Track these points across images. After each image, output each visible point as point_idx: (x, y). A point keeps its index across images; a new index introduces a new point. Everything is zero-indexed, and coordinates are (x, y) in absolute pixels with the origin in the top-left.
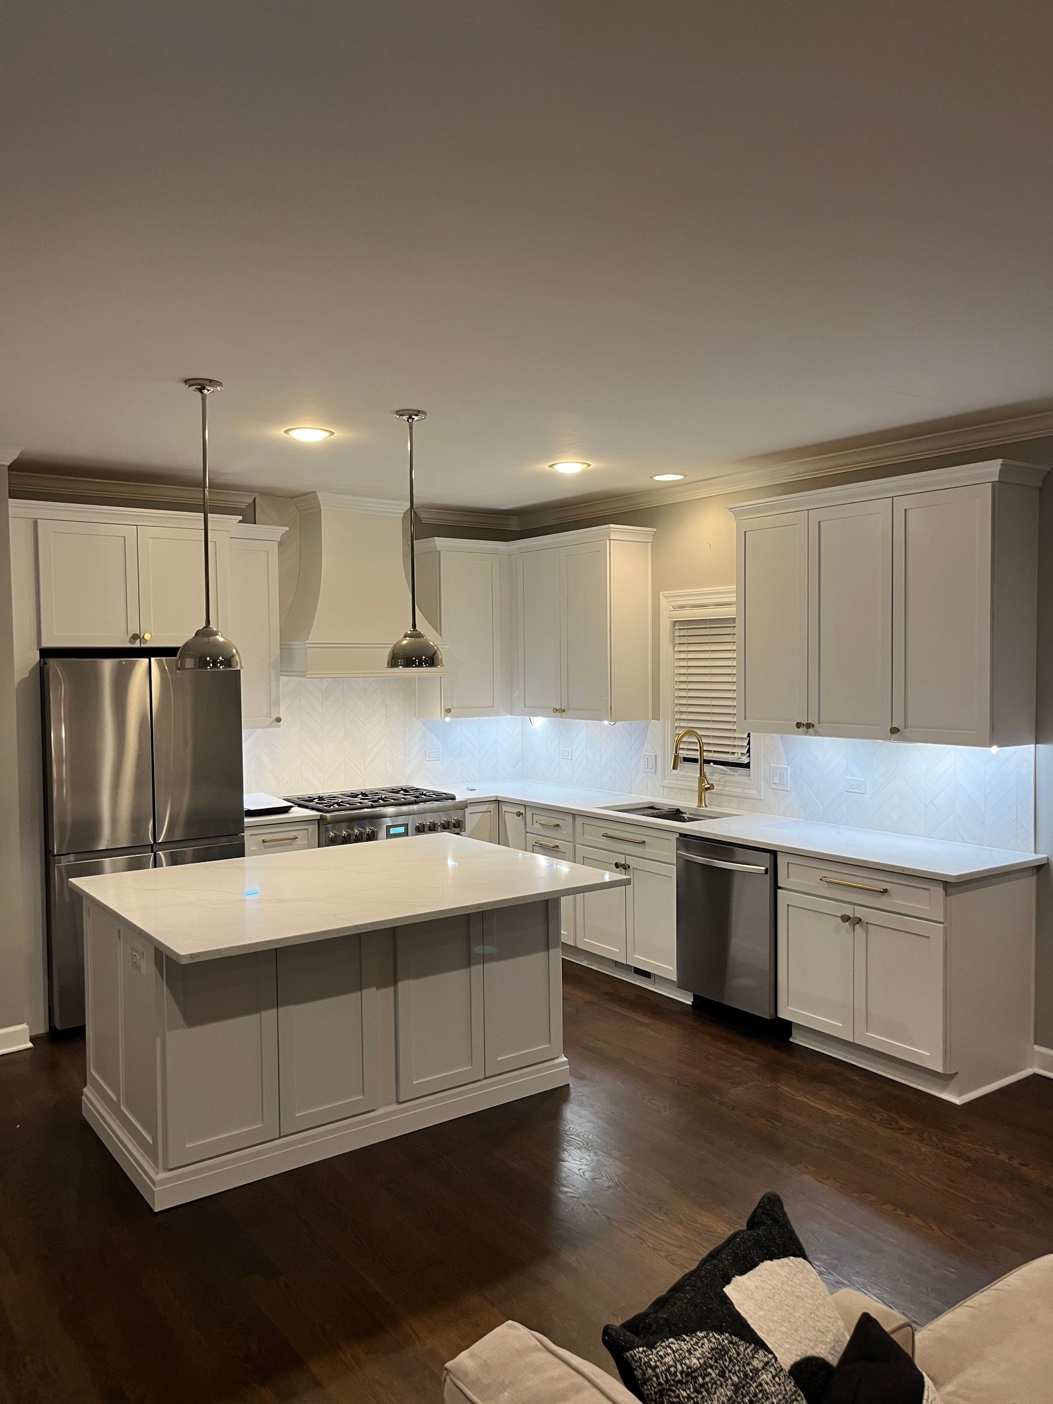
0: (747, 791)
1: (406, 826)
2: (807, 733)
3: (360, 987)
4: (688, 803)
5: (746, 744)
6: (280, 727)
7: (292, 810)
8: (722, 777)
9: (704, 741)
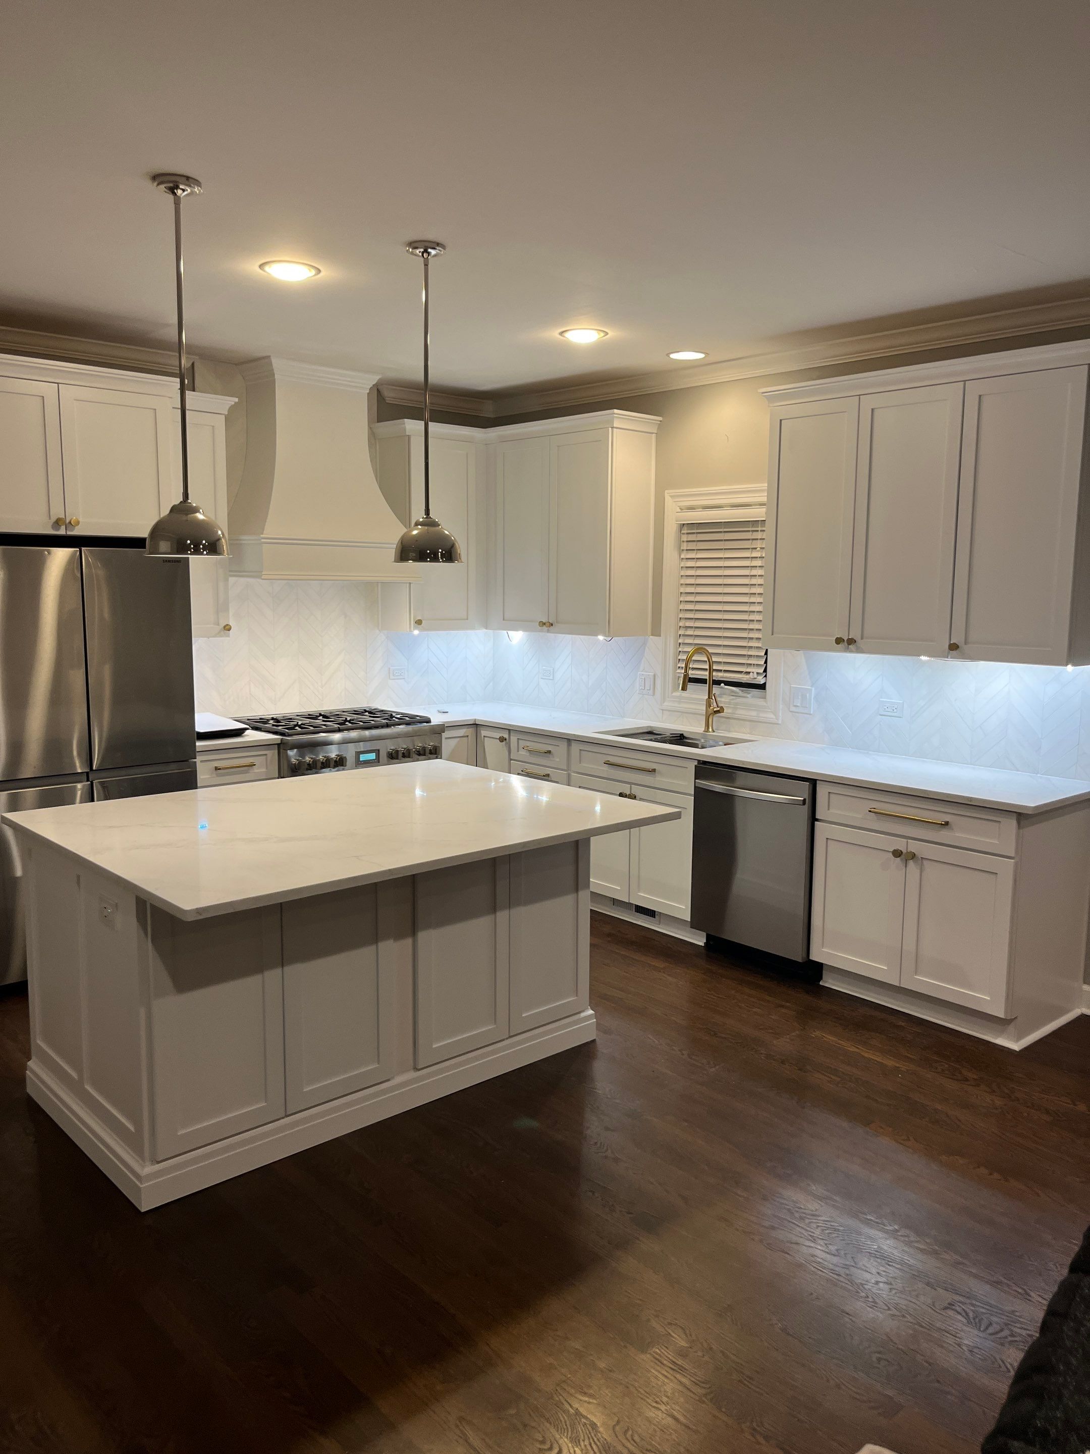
0: (762, 715)
1: (377, 752)
2: (847, 650)
3: (375, 939)
4: (693, 727)
5: (763, 662)
6: (228, 636)
7: (247, 732)
8: (733, 699)
9: (714, 659)
